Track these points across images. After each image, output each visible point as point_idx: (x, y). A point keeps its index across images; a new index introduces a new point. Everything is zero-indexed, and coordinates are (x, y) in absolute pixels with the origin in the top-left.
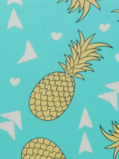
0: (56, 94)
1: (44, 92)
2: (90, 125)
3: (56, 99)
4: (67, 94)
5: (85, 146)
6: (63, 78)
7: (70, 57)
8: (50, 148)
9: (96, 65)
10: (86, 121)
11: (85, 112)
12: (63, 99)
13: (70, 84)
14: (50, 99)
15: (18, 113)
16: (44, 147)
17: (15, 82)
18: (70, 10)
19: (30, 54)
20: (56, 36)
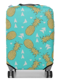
0: (31, 30)
1: (28, 29)
2: (38, 37)
3: (31, 31)
4: (33, 30)
5: (37, 41)
6: (33, 27)
7: (34, 22)
8: (30, 41)
9: (39, 24)
10: (37, 36)
11: (37, 34)
12: (32, 31)
13: (34, 28)
14: (30, 31)
15: (23, 34)
16: (28, 41)
17: (22, 27)
18: (34, 12)
19: (26, 21)
20: (31, 18)
